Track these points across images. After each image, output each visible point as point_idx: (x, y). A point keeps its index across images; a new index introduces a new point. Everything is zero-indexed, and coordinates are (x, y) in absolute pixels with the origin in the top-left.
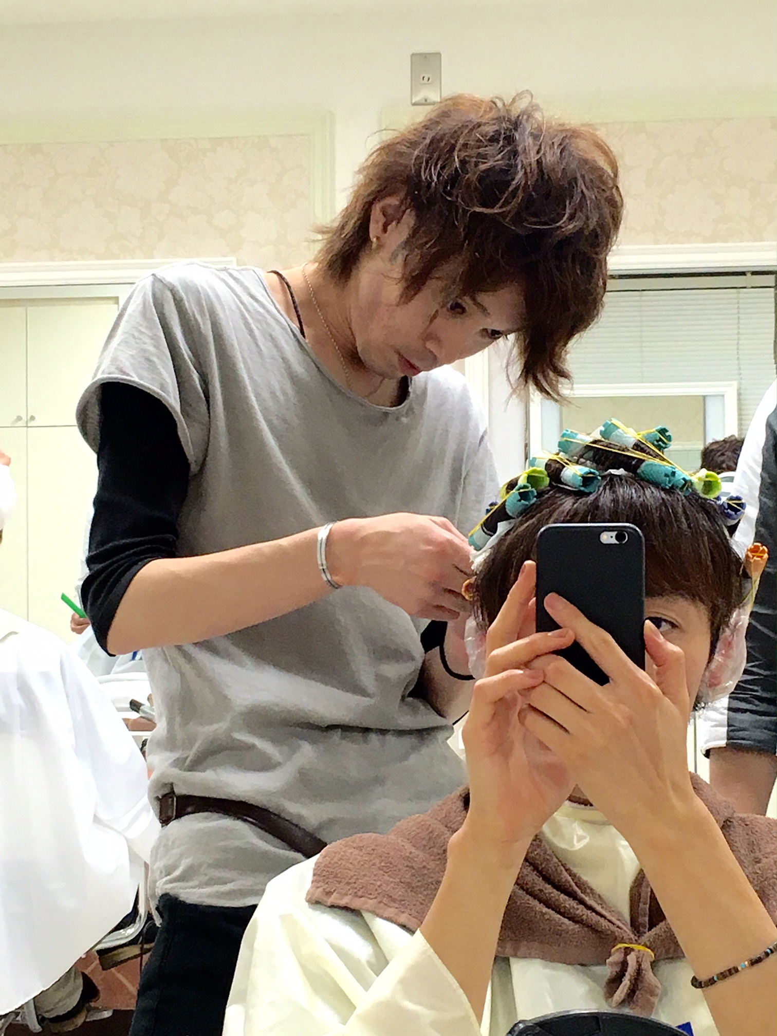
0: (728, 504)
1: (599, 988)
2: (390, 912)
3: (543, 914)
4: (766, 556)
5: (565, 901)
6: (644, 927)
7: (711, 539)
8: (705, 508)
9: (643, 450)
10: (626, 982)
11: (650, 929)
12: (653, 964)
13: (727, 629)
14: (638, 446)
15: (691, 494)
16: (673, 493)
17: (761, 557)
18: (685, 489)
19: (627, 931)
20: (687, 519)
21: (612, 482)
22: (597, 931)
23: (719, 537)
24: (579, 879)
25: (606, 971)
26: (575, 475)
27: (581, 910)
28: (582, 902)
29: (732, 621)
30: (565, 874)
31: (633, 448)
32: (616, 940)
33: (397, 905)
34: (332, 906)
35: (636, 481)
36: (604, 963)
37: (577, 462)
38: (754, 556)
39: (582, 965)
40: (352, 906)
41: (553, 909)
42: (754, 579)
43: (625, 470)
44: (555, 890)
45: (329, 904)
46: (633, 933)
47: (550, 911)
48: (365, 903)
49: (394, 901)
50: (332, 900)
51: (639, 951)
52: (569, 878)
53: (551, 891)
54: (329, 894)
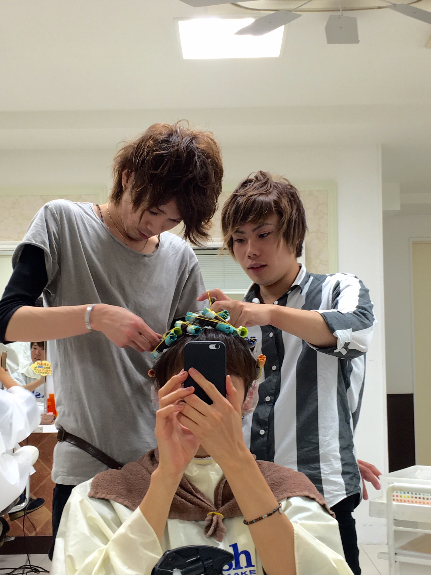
0: (251, 340)
1: (202, 530)
2: (121, 500)
3: (180, 501)
4: (265, 359)
5: (189, 496)
6: (220, 505)
7: (244, 353)
8: (242, 341)
9: (218, 319)
10: (212, 527)
11: (222, 506)
12: (223, 520)
13: (251, 388)
14: (216, 318)
15: (236, 336)
16: (229, 335)
17: (263, 360)
18: (234, 334)
19: (213, 507)
20: (235, 345)
21: (206, 331)
22: (201, 508)
23: (247, 352)
24: (195, 487)
25: (205, 523)
26: (192, 329)
27: (195, 499)
28: (195, 496)
29: (253, 384)
30: (189, 485)
31: (214, 319)
32: (209, 511)
33: (123, 498)
34: (99, 499)
35: (215, 331)
36: (204, 520)
37: (193, 324)
38: (260, 359)
39: (196, 521)
40: (106, 498)
41: (184, 499)
42: (261, 368)
43: (211, 327)
44: (185, 492)
45: (97, 497)
46: (215, 508)
47: (183, 500)
48: (111, 497)
49: (122, 496)
50: (98, 496)
51: (218, 515)
52: (191, 487)
53: (183, 492)
54: (97, 493)
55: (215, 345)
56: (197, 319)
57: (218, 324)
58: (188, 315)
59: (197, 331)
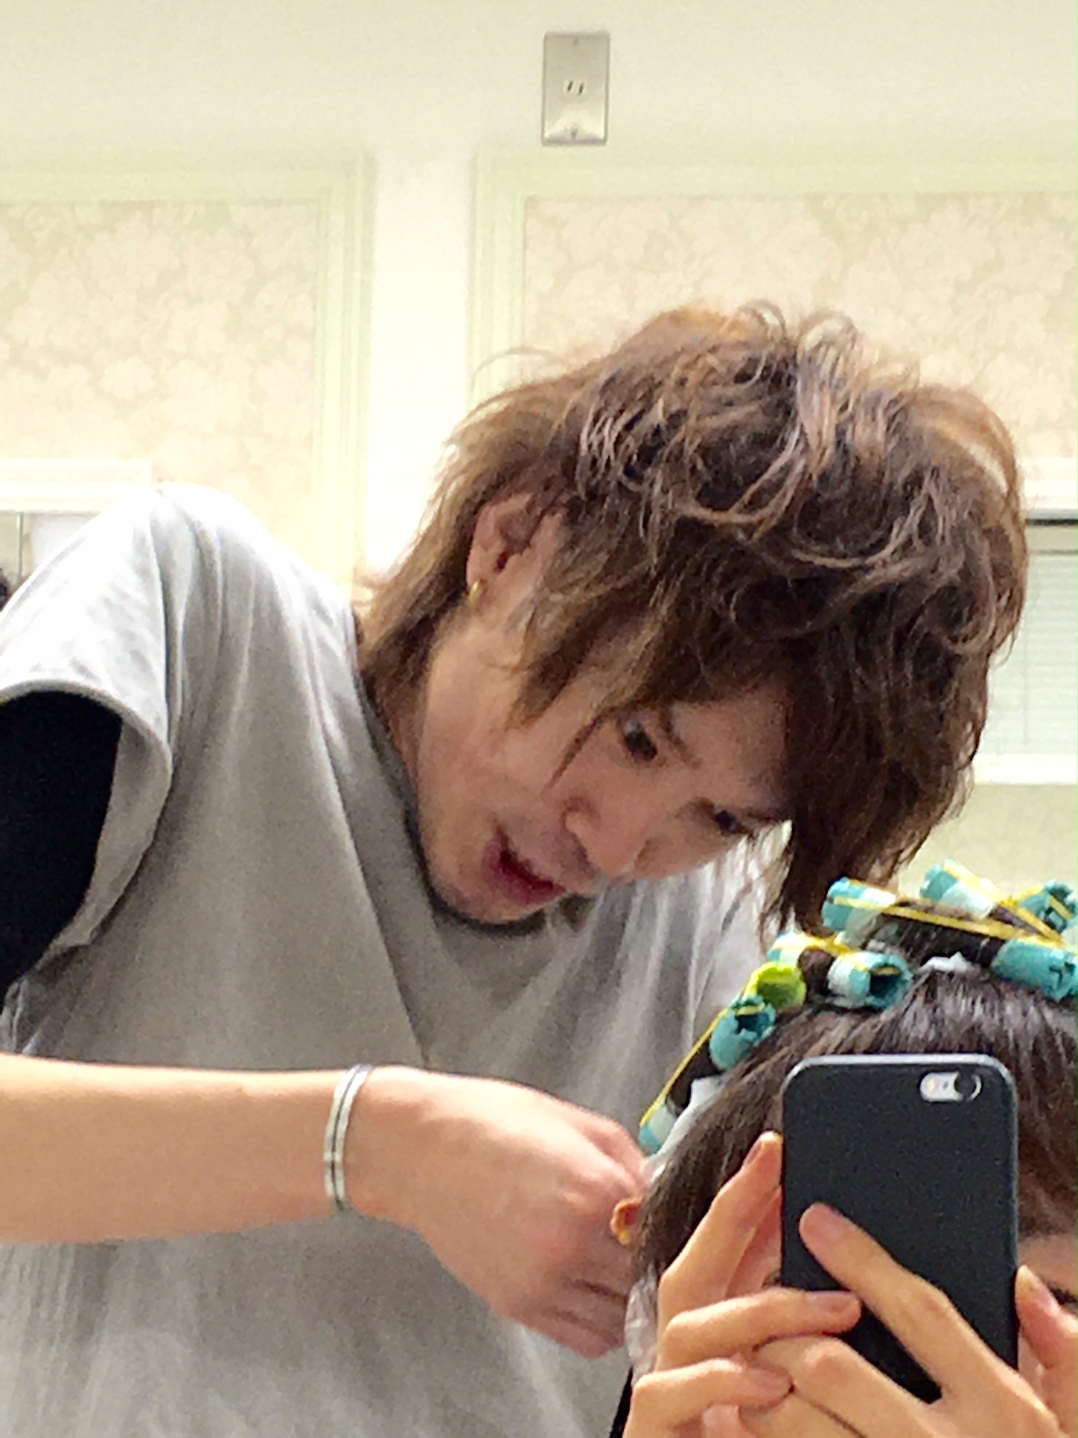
9: (1007, 922)
21: (932, 986)
26: (855, 973)
31: (986, 918)
35: (985, 980)
37: (863, 948)
43: (965, 960)
55: (951, 1078)
56: (886, 918)
57: (1005, 948)
58: (836, 901)
59: (881, 983)
